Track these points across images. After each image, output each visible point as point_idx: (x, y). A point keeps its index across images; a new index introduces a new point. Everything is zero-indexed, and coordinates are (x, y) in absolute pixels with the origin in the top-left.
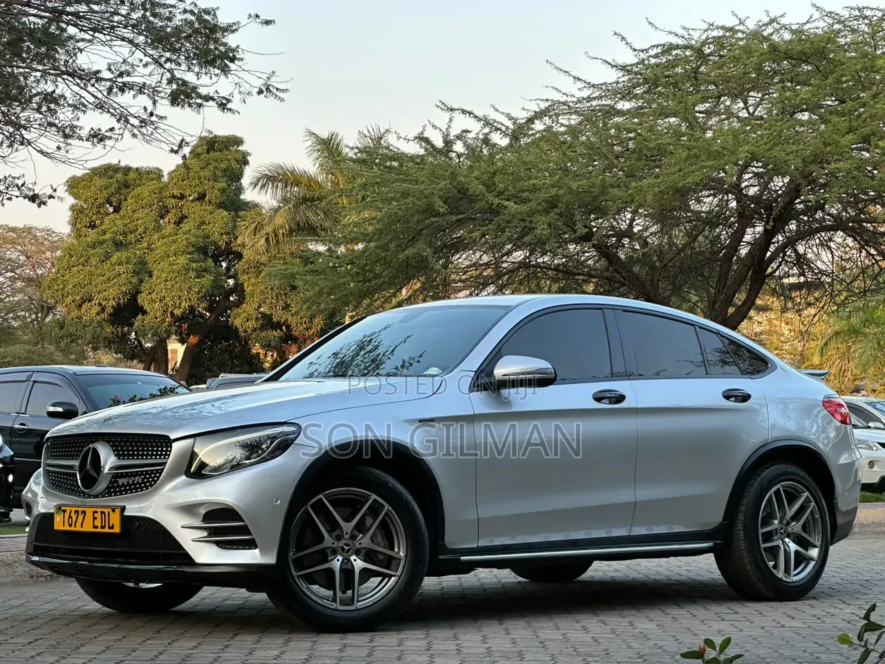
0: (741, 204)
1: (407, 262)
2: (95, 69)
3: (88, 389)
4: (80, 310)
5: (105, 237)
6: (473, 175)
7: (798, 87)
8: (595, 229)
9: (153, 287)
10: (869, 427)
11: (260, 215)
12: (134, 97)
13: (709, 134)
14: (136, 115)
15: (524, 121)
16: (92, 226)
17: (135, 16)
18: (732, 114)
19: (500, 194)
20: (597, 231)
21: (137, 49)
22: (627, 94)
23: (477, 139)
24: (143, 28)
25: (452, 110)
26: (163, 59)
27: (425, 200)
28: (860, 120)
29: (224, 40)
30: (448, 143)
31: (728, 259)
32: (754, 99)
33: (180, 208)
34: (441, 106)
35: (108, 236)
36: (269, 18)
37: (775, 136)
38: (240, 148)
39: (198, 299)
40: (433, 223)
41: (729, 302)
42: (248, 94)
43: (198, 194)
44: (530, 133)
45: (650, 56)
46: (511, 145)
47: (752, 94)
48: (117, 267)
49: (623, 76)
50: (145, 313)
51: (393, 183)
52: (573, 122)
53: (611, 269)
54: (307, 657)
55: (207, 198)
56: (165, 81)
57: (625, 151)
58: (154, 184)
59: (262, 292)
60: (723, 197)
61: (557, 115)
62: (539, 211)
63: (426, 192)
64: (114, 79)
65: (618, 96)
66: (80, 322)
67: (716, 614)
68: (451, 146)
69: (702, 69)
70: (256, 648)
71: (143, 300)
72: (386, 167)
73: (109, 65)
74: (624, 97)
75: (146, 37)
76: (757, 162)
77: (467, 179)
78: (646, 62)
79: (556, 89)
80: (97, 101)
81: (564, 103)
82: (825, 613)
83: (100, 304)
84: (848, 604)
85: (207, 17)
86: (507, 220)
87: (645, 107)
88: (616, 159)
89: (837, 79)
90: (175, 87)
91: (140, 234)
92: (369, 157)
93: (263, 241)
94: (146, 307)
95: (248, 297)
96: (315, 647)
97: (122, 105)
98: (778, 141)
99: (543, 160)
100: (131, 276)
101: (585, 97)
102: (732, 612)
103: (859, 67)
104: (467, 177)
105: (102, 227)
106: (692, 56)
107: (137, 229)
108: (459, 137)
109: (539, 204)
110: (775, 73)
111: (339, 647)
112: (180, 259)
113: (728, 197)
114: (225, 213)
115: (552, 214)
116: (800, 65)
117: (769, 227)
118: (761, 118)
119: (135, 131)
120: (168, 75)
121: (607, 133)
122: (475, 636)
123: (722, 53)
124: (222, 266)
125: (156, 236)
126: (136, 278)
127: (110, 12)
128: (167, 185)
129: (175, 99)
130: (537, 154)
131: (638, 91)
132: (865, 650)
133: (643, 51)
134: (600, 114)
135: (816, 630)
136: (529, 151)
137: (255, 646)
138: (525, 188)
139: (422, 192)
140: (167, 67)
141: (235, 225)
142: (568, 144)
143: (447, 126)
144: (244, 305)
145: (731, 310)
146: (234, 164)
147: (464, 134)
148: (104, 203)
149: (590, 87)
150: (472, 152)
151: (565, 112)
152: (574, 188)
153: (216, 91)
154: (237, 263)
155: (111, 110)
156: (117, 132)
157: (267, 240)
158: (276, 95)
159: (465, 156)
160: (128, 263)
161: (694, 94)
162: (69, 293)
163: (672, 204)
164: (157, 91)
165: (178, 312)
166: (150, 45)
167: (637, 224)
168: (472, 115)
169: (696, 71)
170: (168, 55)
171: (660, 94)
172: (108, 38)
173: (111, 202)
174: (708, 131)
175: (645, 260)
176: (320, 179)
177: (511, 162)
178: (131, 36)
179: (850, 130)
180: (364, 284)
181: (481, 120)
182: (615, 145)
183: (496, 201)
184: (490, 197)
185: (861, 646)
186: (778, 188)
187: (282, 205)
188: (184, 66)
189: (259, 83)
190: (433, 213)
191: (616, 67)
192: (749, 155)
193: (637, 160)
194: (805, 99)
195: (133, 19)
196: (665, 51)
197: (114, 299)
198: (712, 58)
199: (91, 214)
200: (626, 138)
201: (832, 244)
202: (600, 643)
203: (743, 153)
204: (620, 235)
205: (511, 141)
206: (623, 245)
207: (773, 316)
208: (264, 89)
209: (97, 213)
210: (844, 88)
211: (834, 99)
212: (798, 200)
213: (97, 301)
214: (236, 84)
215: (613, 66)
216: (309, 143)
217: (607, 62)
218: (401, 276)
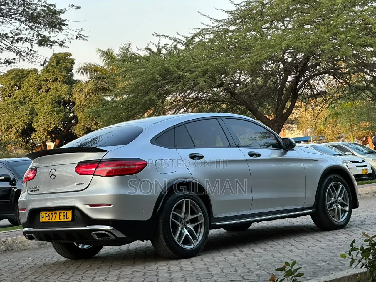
0: (285, 66)
1: (146, 102)
2: (5, 33)
3: (14, 168)
4: (8, 132)
5: (15, 100)
6: (171, 63)
7: (305, 15)
8: (224, 82)
9: (38, 120)
10: (346, 155)
11: (81, 85)
12: (23, 43)
13: (269, 38)
14: (24, 51)
15: (191, 38)
16: (10, 96)
17: (20, 9)
18: (278, 28)
19: (183, 70)
20: (225, 82)
21: (22, 23)
22: (233, 24)
23: (171, 47)
24: (24, 14)
25: (160, 36)
26: (34, 27)
27: (151, 76)
28: (332, 27)
29: (60, 17)
30: (159, 50)
31: (281, 90)
32: (287, 21)
33: (47, 85)
34: (155, 34)
35: (17, 99)
36: (78, 6)
37: (297, 36)
38: (71, 57)
39: (58, 123)
40: (155, 85)
41: (284, 107)
42: (72, 39)
43: (54, 78)
44: (194, 43)
45: (242, 7)
46: (186, 49)
47: (285, 19)
48: (22, 112)
49: (231, 16)
50: (36, 131)
51: (137, 69)
52: (211, 37)
53: (233, 98)
54: (117, 278)
55: (58, 80)
56: (35, 36)
57: (234, 47)
58: (35, 76)
59: (85, 118)
60: (277, 64)
61: (204, 35)
62: (200, 76)
63: (151, 72)
64: (13, 37)
65: (229, 24)
66: (8, 137)
67: (289, 243)
68: (161, 51)
69: (264, 10)
70: (95, 276)
71: (34, 126)
72: (133, 62)
73: (11, 31)
74: (232, 24)
75: (26, 18)
76: (290, 48)
77: (169, 65)
78: (240, 9)
79: (203, 23)
80: (7, 47)
81: (207, 29)
82: (333, 238)
83: (16, 129)
84: (343, 233)
85: (51, 8)
86: (187, 81)
87: (241, 28)
88: (231, 51)
89: (321, 10)
90: (40, 38)
91: (31, 98)
92: (126, 59)
93: (84, 96)
94: (36, 128)
95: (79, 121)
96: (121, 273)
97: (18, 47)
98: (298, 38)
99: (200, 54)
100: (29, 116)
101: (216, 26)
102: (295, 241)
103: (329, 4)
104: (168, 64)
105: (14, 96)
106: (259, 5)
107: (29, 96)
108: (163, 47)
109: (200, 73)
110: (294, 9)
111: (131, 273)
112: (49, 107)
113: (279, 63)
114: (67, 86)
115: (206, 77)
116: (305, 5)
117: (297, 75)
118: (290, 29)
119: (25, 58)
120: (37, 33)
121: (226, 40)
122: (188, 262)
123: (271, 3)
124: (67, 108)
125: (38, 98)
126: (31, 117)
127: (9, 8)
128: (40, 76)
129: (40, 44)
130: (197, 52)
131: (238, 22)
132: (352, 260)
133: (238, 5)
134: (222, 32)
135: (331, 246)
136: (194, 51)
137: (95, 275)
138: (193, 67)
139: (149, 72)
140: (36, 30)
141: (71, 90)
142: (210, 47)
143: (158, 43)
144: (78, 124)
145: (285, 111)
146: (68, 64)
147: (166, 46)
148: (14, 85)
149: (217, 22)
150: (170, 53)
151: (207, 33)
152: (214, 65)
153: (58, 39)
154: (74, 106)
155: (13, 50)
156: (17, 60)
157: (85, 95)
158: (84, 38)
159: (167, 55)
160: (26, 110)
161: (261, 21)
162: (2, 125)
163: (256, 68)
164: (32, 40)
165: (50, 130)
166: (27, 21)
167: (242, 78)
168: (168, 37)
169: (261, 11)
170: (36, 24)
171: (247, 22)
172: (10, 19)
173: (17, 85)
174: (268, 37)
175: (246, 93)
176: (106, 68)
177: (186, 56)
178: (19, 18)
179: (328, 31)
180: (128, 113)
181: (172, 39)
182: (230, 45)
183: (182, 73)
184: (179, 72)
185: (350, 258)
186: (300, 58)
187: (90, 80)
188: (43, 29)
189: (76, 34)
190: (155, 81)
191: (228, 12)
192: (287, 46)
193: (240, 51)
194: (308, 20)
195: (19, 11)
196: (248, 4)
197: (22, 126)
198: (268, 5)
199: (9, 91)
200: (234, 42)
201: (324, 80)
202: (241, 261)
203: (284, 45)
204: (235, 83)
205: (186, 47)
206: (237, 87)
207: (302, 110)
208: (79, 37)
209: (11, 90)
210: (324, 13)
211: (320, 18)
212: (309, 62)
213: (15, 128)
214: (66, 35)
215: (226, 12)
216: (100, 53)
217: (223, 10)
218: (144, 108)
